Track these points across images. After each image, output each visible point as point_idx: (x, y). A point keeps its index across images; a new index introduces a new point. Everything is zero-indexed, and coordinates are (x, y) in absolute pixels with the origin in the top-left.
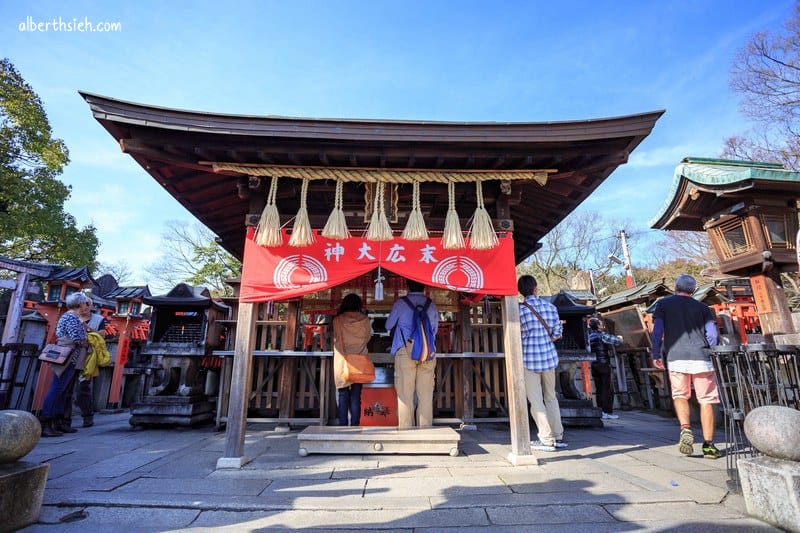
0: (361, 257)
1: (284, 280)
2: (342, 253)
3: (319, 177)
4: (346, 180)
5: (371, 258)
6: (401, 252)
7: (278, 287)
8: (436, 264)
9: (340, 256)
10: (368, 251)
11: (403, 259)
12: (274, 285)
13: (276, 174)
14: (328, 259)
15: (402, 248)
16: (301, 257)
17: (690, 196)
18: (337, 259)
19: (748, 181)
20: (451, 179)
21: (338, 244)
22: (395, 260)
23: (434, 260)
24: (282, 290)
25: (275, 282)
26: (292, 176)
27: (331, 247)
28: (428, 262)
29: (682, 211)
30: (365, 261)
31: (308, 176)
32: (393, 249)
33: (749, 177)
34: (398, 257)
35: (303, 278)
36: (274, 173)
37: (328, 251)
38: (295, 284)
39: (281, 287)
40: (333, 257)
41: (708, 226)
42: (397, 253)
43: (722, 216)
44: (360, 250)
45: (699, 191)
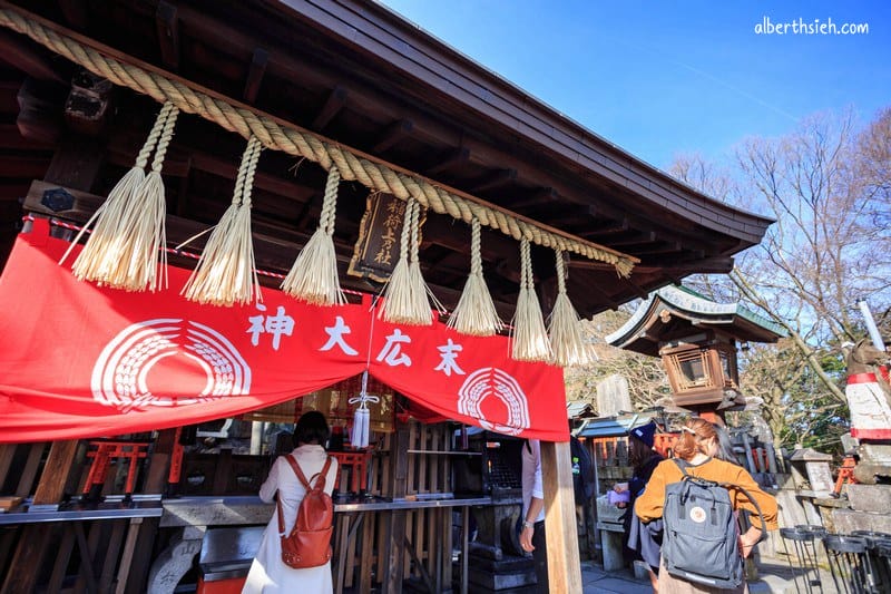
0: (327, 347)
1: (127, 384)
2: (289, 332)
3: (289, 148)
4: (348, 176)
5: (350, 351)
6: (405, 348)
7: (99, 399)
8: (463, 378)
9: (283, 336)
10: (344, 336)
11: (406, 360)
12: (88, 393)
13: (177, 99)
14: (255, 341)
15: (407, 339)
16: (185, 326)
17: (660, 318)
18: (276, 345)
19: (729, 316)
20: (528, 233)
21: (281, 310)
22: (391, 362)
23: (459, 371)
24: (113, 410)
25: (95, 385)
26: (223, 122)
27: (265, 314)
28: (448, 373)
29: (647, 332)
30: (336, 357)
31: (265, 136)
32: (391, 339)
33: (734, 312)
34: (398, 357)
35: (183, 383)
36: (175, 94)
37: (256, 321)
38: (158, 395)
39: (111, 400)
40: (266, 338)
41: (665, 352)
42: (398, 347)
43: (680, 343)
44: (328, 330)
45: (671, 315)
